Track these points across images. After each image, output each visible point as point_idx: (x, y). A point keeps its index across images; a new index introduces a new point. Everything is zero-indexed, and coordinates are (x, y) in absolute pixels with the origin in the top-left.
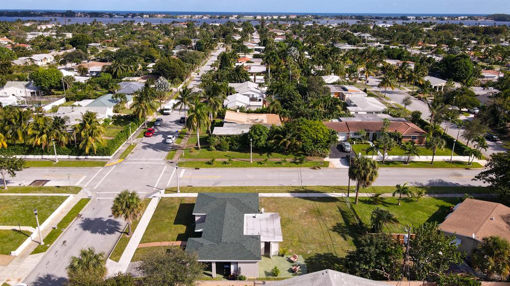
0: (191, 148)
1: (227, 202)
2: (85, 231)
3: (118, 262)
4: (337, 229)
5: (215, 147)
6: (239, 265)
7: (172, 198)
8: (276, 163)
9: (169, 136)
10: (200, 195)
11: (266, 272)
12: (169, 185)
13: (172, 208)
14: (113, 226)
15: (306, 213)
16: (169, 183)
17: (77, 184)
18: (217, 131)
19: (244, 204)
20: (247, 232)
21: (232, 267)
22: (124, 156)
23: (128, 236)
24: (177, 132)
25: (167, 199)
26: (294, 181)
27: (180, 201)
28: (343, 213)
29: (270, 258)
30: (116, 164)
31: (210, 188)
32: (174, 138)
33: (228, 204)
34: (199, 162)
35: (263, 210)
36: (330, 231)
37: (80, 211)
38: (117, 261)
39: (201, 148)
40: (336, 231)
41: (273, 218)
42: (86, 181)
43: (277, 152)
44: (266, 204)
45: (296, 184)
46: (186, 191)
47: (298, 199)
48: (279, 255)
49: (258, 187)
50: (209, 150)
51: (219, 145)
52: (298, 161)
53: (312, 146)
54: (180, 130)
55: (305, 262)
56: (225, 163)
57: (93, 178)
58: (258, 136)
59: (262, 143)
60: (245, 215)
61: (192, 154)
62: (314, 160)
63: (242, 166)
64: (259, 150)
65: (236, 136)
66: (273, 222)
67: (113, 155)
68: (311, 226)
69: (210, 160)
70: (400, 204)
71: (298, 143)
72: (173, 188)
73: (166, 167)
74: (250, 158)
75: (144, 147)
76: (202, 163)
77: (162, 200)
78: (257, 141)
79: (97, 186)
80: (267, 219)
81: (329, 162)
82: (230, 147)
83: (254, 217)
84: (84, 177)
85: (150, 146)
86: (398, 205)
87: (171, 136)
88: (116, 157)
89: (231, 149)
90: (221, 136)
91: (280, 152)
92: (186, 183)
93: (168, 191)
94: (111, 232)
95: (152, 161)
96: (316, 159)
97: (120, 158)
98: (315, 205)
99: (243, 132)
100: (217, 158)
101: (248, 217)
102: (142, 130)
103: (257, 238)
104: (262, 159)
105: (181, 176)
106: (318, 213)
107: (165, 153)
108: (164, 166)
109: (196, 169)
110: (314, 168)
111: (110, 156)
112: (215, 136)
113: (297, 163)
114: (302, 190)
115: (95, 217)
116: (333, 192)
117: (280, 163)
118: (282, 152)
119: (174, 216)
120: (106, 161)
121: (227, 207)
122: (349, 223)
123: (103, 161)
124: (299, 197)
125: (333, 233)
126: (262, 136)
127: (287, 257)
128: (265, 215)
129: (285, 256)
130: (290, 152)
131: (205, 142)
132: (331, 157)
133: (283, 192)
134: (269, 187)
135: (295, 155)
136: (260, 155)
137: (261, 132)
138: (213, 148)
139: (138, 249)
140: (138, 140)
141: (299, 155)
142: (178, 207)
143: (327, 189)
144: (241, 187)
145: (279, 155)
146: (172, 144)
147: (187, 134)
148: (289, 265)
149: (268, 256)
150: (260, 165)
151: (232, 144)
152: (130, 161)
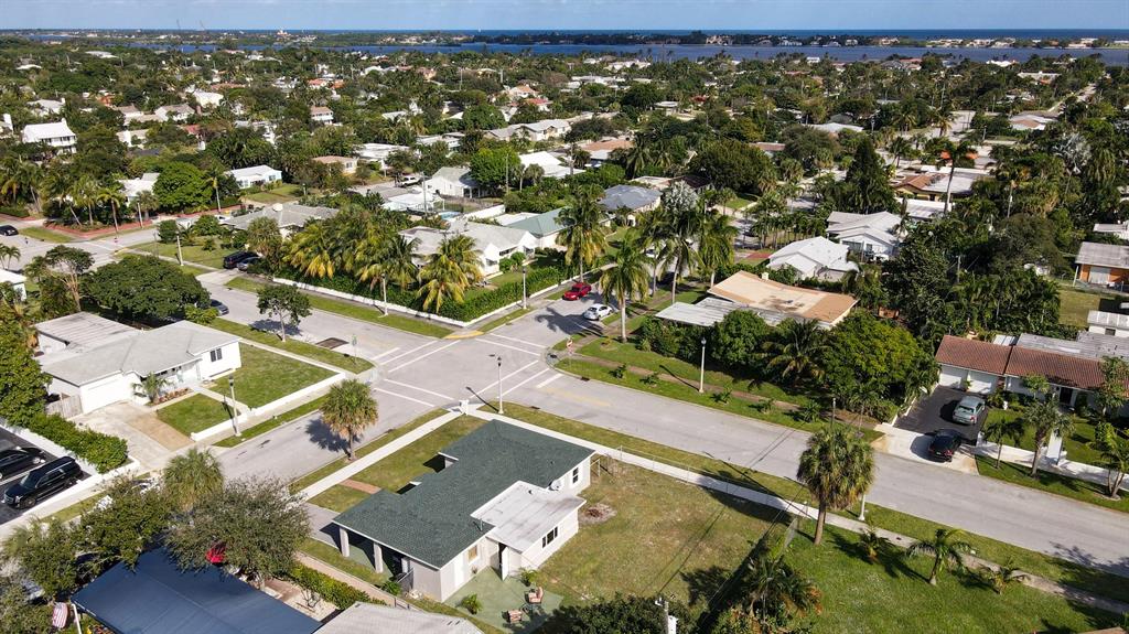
2: (305, 435)
4: (700, 577)
5: (653, 344)
6: (412, 564)
7: (477, 421)
8: (749, 406)
12: (501, 396)
15: (678, 524)
16: (506, 393)
17: (373, 359)
19: (537, 462)
20: (483, 512)
21: (406, 566)
22: (485, 329)
23: (347, 461)
25: (467, 420)
26: (746, 453)
29: (501, 578)
30: (462, 339)
31: (564, 420)
34: (600, 367)
36: (677, 578)
39: (628, 340)
40: (692, 582)
41: (563, 505)
42: (392, 355)
45: (743, 461)
46: (516, 414)
47: (700, 492)
48: (522, 580)
50: (636, 347)
52: (805, 414)
55: (555, 612)
56: (646, 380)
57: (405, 354)
59: (738, 354)
60: (519, 483)
61: (603, 348)
62: (849, 422)
63: (671, 395)
66: (554, 513)
67: (474, 321)
70: (933, 582)
72: (502, 404)
73: (536, 362)
75: (540, 318)
76: (604, 369)
77: (457, 420)
79: (396, 369)
80: (549, 503)
81: (882, 434)
82: (680, 350)
83: (530, 492)
84: (397, 349)
85: (552, 317)
86: (929, 581)
88: (475, 326)
89: (679, 356)
92: (533, 400)
93: (488, 405)
97: (481, 329)
98: (716, 515)
101: (518, 488)
103: (480, 529)
105: (541, 385)
106: (703, 533)
108: (534, 360)
109: (584, 379)
111: (464, 321)
113: (797, 418)
117: (758, 407)
120: (455, 329)
123: (449, 328)
124: (707, 488)
128: (555, 494)
130: (809, 389)
132: (901, 424)
135: (812, 399)
136: (734, 381)
139: (337, 485)
140: (544, 303)
145: (777, 390)
152: (492, 338)
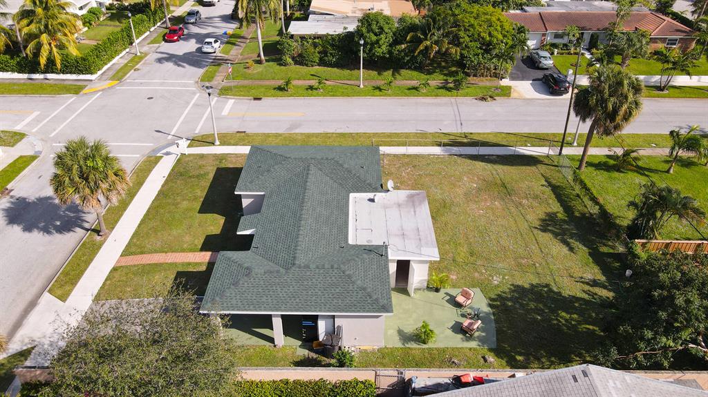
0: (248, 61)
1: (312, 167)
2: (10, 227)
3: (64, 301)
4: (549, 223)
5: (293, 59)
6: (338, 322)
7: (202, 156)
8: (409, 89)
9: (207, 40)
10: (255, 150)
11: (400, 332)
12: (199, 129)
13: (198, 177)
14: (72, 215)
15: (479, 190)
16: (199, 127)
17: (18, 128)
18: (297, 28)
19: (350, 172)
20: (355, 237)
21: (322, 326)
22: (119, 75)
23: (99, 238)
24: (225, 33)
25: (192, 158)
26: (445, 123)
27: (218, 163)
28: (557, 191)
29: (409, 295)
30: (103, 90)
31: (280, 135)
32: (218, 44)
33: (313, 170)
34: (262, 86)
35: (390, 184)
36: (536, 231)
37: (9, 181)
38: (63, 298)
39: (267, 61)
40: (550, 231)
41: (413, 202)
42: (37, 120)
43: (410, 68)
44: (393, 170)
45: (451, 128)
46: (232, 142)
47: (459, 160)
48: (428, 288)
49: (375, 134)
50: (281, 65)
51: (300, 55)
52: (451, 85)
53: (480, 56)
54: (230, 32)
55: (490, 306)
56: (311, 88)
57: (52, 116)
58: (376, 35)
59: (382, 50)
60: (352, 196)
61: (249, 71)
62: (481, 84)
63: (343, 95)
64: (376, 64)
65: (333, 38)
66: (415, 212)
67: (100, 73)
68: (492, 218)
69: (281, 83)
70: (671, 171)
71: (453, 51)
72: (208, 136)
73: (198, 95)
74: (358, 79)
75: (160, 60)
76: (268, 88)
77: (181, 160)
78: (372, 44)
79: (57, 131)
80: (399, 205)
81: (510, 87)
82: (321, 59)
83: (372, 200)
84: (36, 113)
85: (171, 58)
86: (668, 171)
87: (212, 40)
88: (105, 77)
89: (322, 63)
90: (303, 38)
91: (416, 69)
92: (233, 126)
93: (195, 141)
94: (67, 227)
95: (173, 85)
96: (485, 82)
97: (113, 78)
98: (494, 172)
99: (345, 28)
100: (295, 79)
101: (357, 200)
102: (162, 30)
103: (379, 252)
104: (380, 82)
105: (225, 112)
106: (505, 190)
107: (200, 72)
108: (194, 93)
109: (255, 99)
110: (483, 99)
111: (92, 74)
112: (292, 37)
113: (449, 89)
114: (465, 140)
115: (37, 196)
116: (526, 146)
117: (416, 88)
118: (420, 68)
119: (201, 193)
120: (85, 83)
121: (311, 178)
122: (573, 213)
123: (79, 83)
124: (460, 156)
125: (543, 234)
126: (383, 36)
127: (447, 294)
128: (395, 196)
129: (443, 291)
130: (436, 68)
131: (274, 51)
132: (513, 78)
133: (426, 145)
134: (397, 135)
135: (445, 75)
136: (379, 74)
137: (381, 28)
138: (289, 60)
139: (115, 269)
140: (151, 48)
141: (451, 74)
142: (211, 176)
143: (513, 138)
144: (342, 135)
145: (415, 73)
146: (215, 54)
147: (243, 38)
148: (452, 315)
149: (404, 291)
150: (377, 92)
151: (324, 53)
152: (130, 84)
